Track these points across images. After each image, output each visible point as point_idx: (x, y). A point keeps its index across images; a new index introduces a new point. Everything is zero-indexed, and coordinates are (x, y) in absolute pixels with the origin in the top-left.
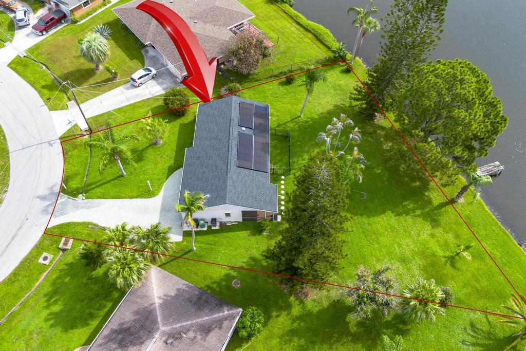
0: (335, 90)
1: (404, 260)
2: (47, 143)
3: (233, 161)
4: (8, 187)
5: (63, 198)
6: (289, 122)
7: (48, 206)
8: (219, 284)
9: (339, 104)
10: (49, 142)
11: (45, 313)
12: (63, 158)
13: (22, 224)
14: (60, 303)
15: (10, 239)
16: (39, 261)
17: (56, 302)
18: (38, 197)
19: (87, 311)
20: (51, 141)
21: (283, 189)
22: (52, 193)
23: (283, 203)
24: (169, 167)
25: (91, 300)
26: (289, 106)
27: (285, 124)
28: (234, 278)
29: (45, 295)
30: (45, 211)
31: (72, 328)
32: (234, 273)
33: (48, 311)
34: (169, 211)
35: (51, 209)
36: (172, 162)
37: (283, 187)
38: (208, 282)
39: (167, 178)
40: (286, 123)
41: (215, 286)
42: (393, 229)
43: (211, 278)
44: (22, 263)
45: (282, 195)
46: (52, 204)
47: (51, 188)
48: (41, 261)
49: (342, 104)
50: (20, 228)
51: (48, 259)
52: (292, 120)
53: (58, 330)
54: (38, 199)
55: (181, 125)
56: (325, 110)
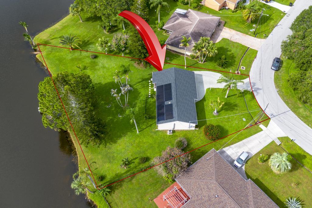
0: (114, 156)
1: (104, 67)
2: (275, 115)
3: (173, 86)
4: (278, 94)
5: (249, 89)
6: (145, 128)
8: (174, 58)
9: (113, 144)
10: (274, 116)
14: (229, 54)
18: (261, 89)
20: (273, 117)
21: (150, 91)
22: (256, 91)
23: (150, 86)
24: (205, 101)
26: (145, 141)
27: (148, 127)
28: (169, 60)
30: (254, 84)
32: (169, 62)
35: (252, 85)
36: (205, 104)
37: (150, 92)
38: (178, 59)
39: (205, 96)
40: (146, 128)
41: (175, 58)
42: (104, 78)
43: (177, 60)
44: (251, 66)
45: (150, 89)
47: (258, 93)
49: (111, 144)
50: (260, 77)
51: (243, 68)
52: (143, 130)
54: (260, 88)
56: (122, 139)
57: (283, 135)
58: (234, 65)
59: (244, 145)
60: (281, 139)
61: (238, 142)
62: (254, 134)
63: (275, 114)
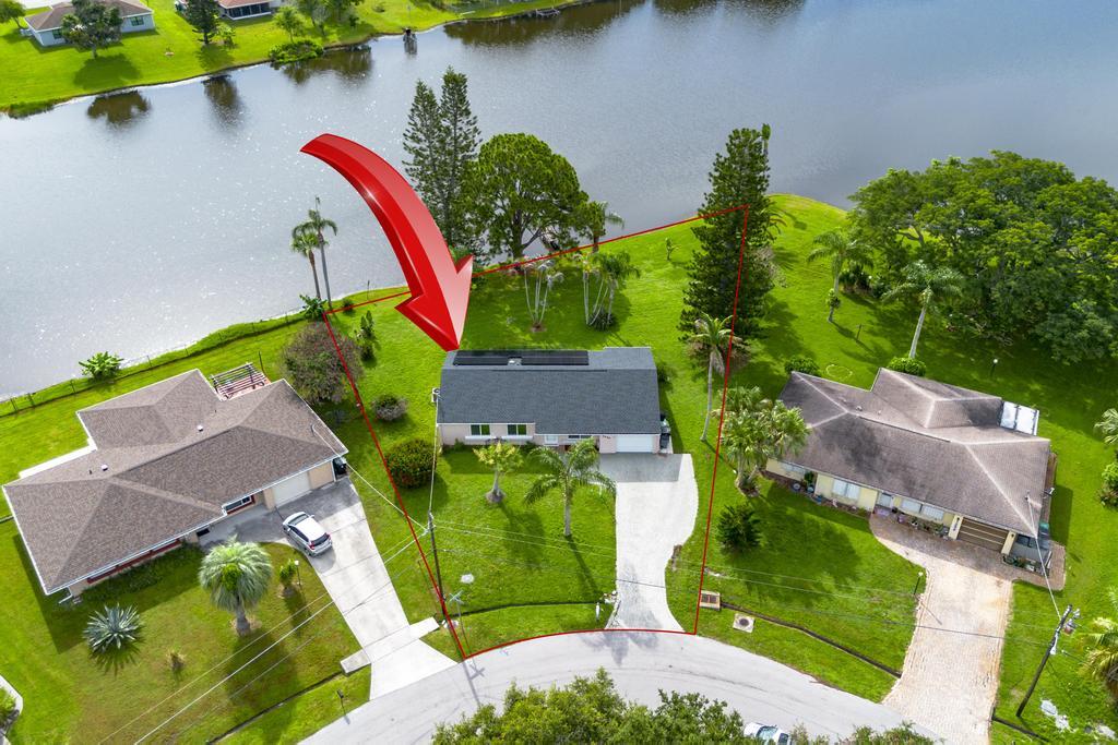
2: (474, 681)
5: (618, 621)
7: (638, 642)
10: (470, 679)
11: (838, 595)
12: (517, 644)
13: (683, 671)
15: (717, 683)
16: (750, 631)
17: (819, 585)
18: (617, 662)
19: (824, 540)
20: (468, 674)
22: (608, 642)
25: (805, 539)
29: (809, 605)
30: (649, 644)
31: (853, 552)
33: (835, 591)
34: (638, 473)
35: (645, 636)
42: (643, 292)
44: (759, 653)
46: (632, 637)
47: (595, 647)
48: (749, 629)
50: (691, 672)
53: (860, 569)
54: (624, 660)
55: (453, 472)
57: (379, 687)
58: (755, 593)
59: (363, 558)
60: (364, 675)
61: (377, 544)
62: (398, 595)
63: (479, 682)
